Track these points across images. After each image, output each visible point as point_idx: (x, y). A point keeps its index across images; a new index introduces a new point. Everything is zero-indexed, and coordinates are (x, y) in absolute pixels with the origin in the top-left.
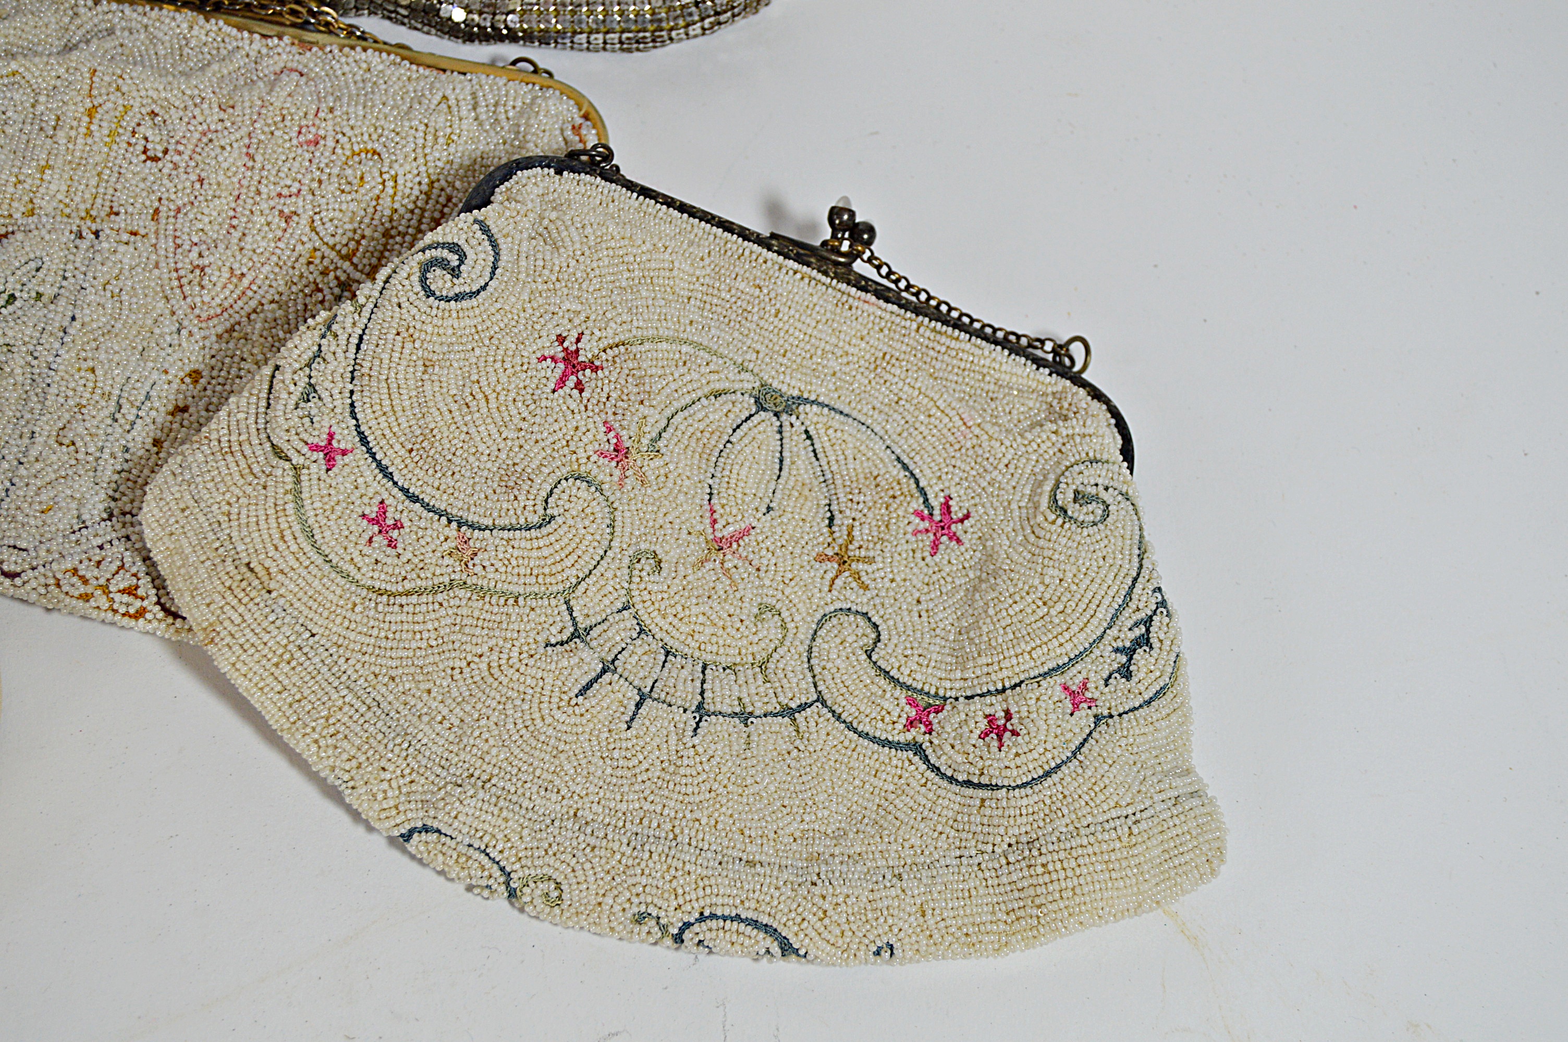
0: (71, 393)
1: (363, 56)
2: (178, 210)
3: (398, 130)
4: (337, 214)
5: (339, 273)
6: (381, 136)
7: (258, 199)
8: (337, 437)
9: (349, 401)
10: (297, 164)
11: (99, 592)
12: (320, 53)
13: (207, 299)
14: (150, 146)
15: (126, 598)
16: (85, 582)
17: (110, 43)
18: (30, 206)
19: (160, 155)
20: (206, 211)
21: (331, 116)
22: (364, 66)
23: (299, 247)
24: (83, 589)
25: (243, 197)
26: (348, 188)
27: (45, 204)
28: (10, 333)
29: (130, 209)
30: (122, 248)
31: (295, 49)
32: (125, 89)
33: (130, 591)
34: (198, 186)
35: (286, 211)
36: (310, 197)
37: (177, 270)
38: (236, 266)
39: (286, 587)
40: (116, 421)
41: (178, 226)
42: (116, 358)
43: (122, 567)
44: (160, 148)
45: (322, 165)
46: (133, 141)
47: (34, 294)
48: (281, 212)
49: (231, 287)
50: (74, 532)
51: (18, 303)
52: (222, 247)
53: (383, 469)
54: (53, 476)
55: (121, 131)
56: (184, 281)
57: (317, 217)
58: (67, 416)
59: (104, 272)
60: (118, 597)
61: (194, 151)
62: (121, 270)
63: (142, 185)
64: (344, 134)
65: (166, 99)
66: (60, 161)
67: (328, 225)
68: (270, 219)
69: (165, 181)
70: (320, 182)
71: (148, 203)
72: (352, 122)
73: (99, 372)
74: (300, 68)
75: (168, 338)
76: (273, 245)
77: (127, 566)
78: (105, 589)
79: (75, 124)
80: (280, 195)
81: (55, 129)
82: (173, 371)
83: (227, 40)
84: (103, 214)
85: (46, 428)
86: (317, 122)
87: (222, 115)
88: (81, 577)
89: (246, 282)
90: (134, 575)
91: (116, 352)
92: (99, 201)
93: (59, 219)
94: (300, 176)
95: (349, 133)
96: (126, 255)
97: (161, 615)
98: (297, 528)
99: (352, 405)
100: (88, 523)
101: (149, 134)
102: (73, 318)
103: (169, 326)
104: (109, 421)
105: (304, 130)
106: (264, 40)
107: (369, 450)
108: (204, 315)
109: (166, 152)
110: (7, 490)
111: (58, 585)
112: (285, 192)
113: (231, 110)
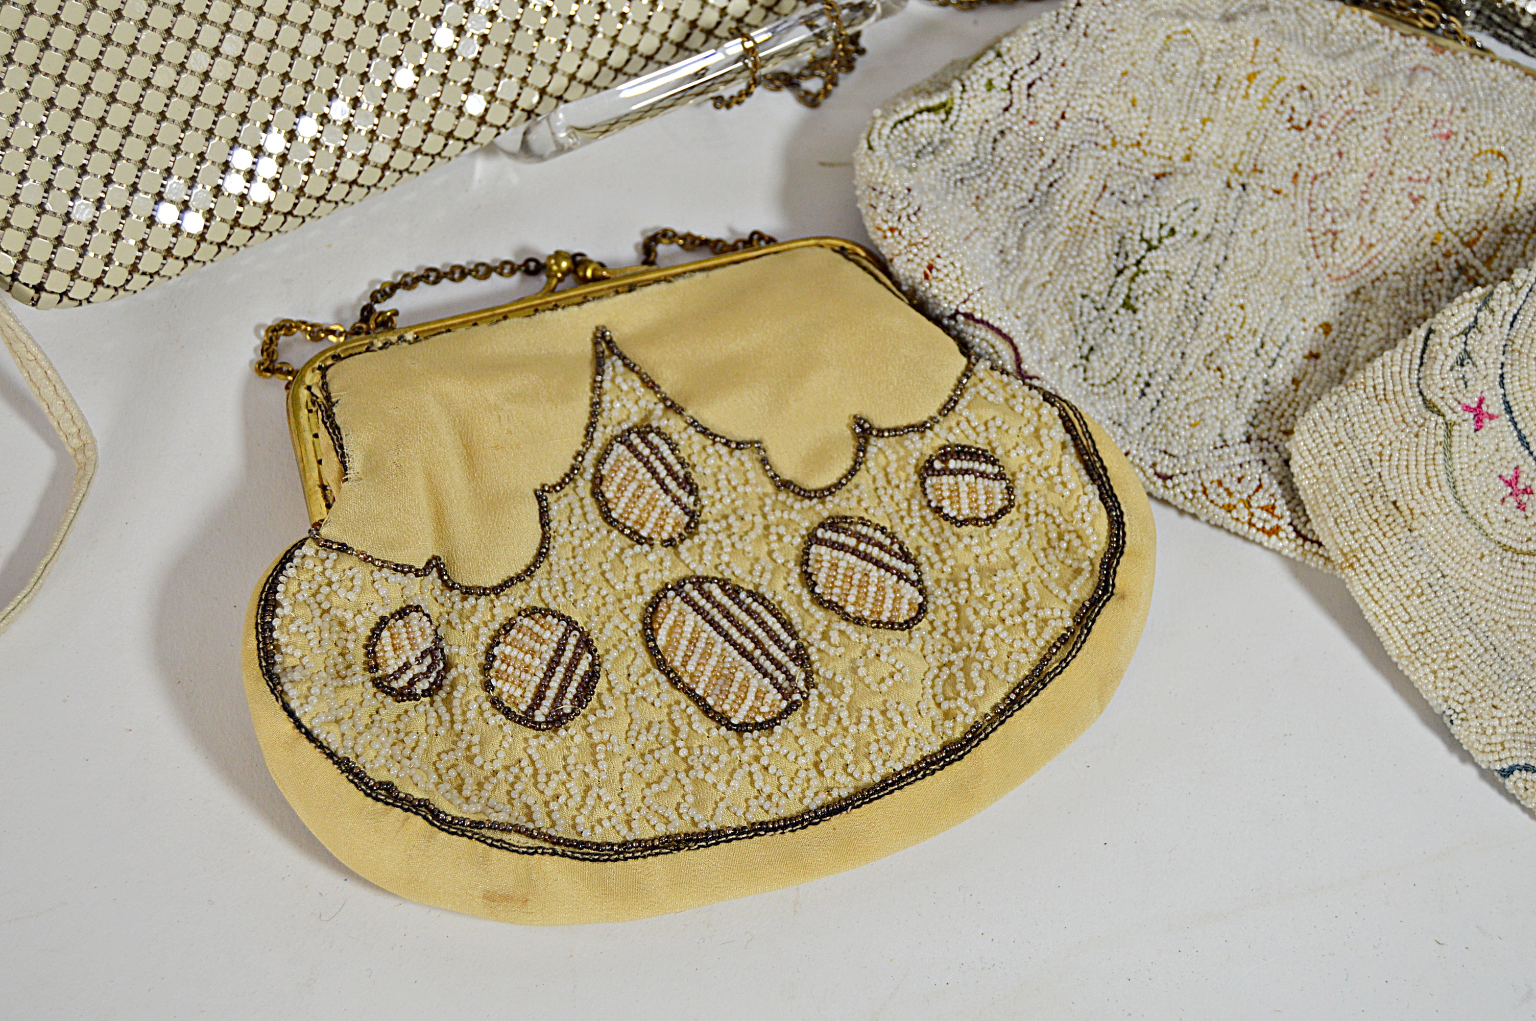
0: (1221, 324)
1: (1492, 66)
2: (1315, 178)
3: (1525, 137)
4: (1464, 205)
5: (1460, 257)
6: (1507, 140)
7: (1390, 178)
8: (1487, 402)
9: (1500, 372)
10: (1429, 154)
11: (1242, 505)
12: (1452, 58)
13: (1338, 261)
14: (1295, 116)
15: (1265, 515)
16: (1230, 494)
17: (1265, 18)
18: (1188, 152)
19: (1303, 125)
20: (1343, 182)
21: (1464, 115)
22: (1492, 75)
23: (1425, 229)
24: (1227, 500)
25: (1376, 175)
26: (1475, 182)
27: (1203, 152)
28: (1172, 262)
29: (1273, 170)
30: (1268, 203)
31: (1430, 51)
32: (1282, 61)
33: (1270, 509)
34: (1337, 158)
35: (1415, 194)
36: (1438, 185)
37: (1310, 230)
38: (1366, 236)
39: (1428, 528)
40: (1258, 355)
41: (1315, 191)
42: (1263, 300)
43: (1260, 486)
44: (1305, 119)
45: (1451, 158)
46: (1281, 109)
47: (1191, 231)
48: (1411, 194)
49: (1360, 253)
50: (1216, 448)
51: (1178, 236)
52: (1354, 217)
53: (1522, 438)
54: (1201, 395)
55: (1271, 98)
56: (1318, 242)
57: (1443, 205)
58: (1217, 344)
59: (1252, 221)
60: (1258, 512)
61: (1336, 127)
62: (1268, 221)
63: (1286, 150)
64: (1474, 133)
65: (1317, 77)
66: (1220, 117)
67: (1454, 213)
68: (1400, 198)
69: (1308, 149)
70: (1448, 173)
71: (1289, 166)
72: (1483, 124)
73: (1249, 309)
74: (1433, 67)
75: (1305, 290)
76: (1401, 222)
77: (1265, 486)
78: (1248, 505)
79: (1235, 85)
80: (1410, 179)
81: (1215, 86)
82: (1310, 319)
83: (1368, 32)
84: (1248, 170)
85: (1196, 353)
86: (1453, 118)
87: (1367, 99)
88: (1227, 490)
89: (1374, 251)
90: (1272, 495)
91: (1262, 295)
92: (1245, 158)
93: (1212, 167)
94: (1430, 165)
95: (1479, 133)
96: (1274, 210)
97: (1293, 535)
98: (1443, 477)
99: (1502, 376)
100: (1230, 443)
101: (1297, 105)
102: (1226, 258)
103: (1304, 280)
104: (1253, 355)
105: (1439, 124)
106: (1403, 39)
107: (1512, 419)
108: (1335, 275)
109: (1309, 123)
110: (1158, 401)
111: (1204, 492)
112: (1416, 177)
113: (1374, 96)
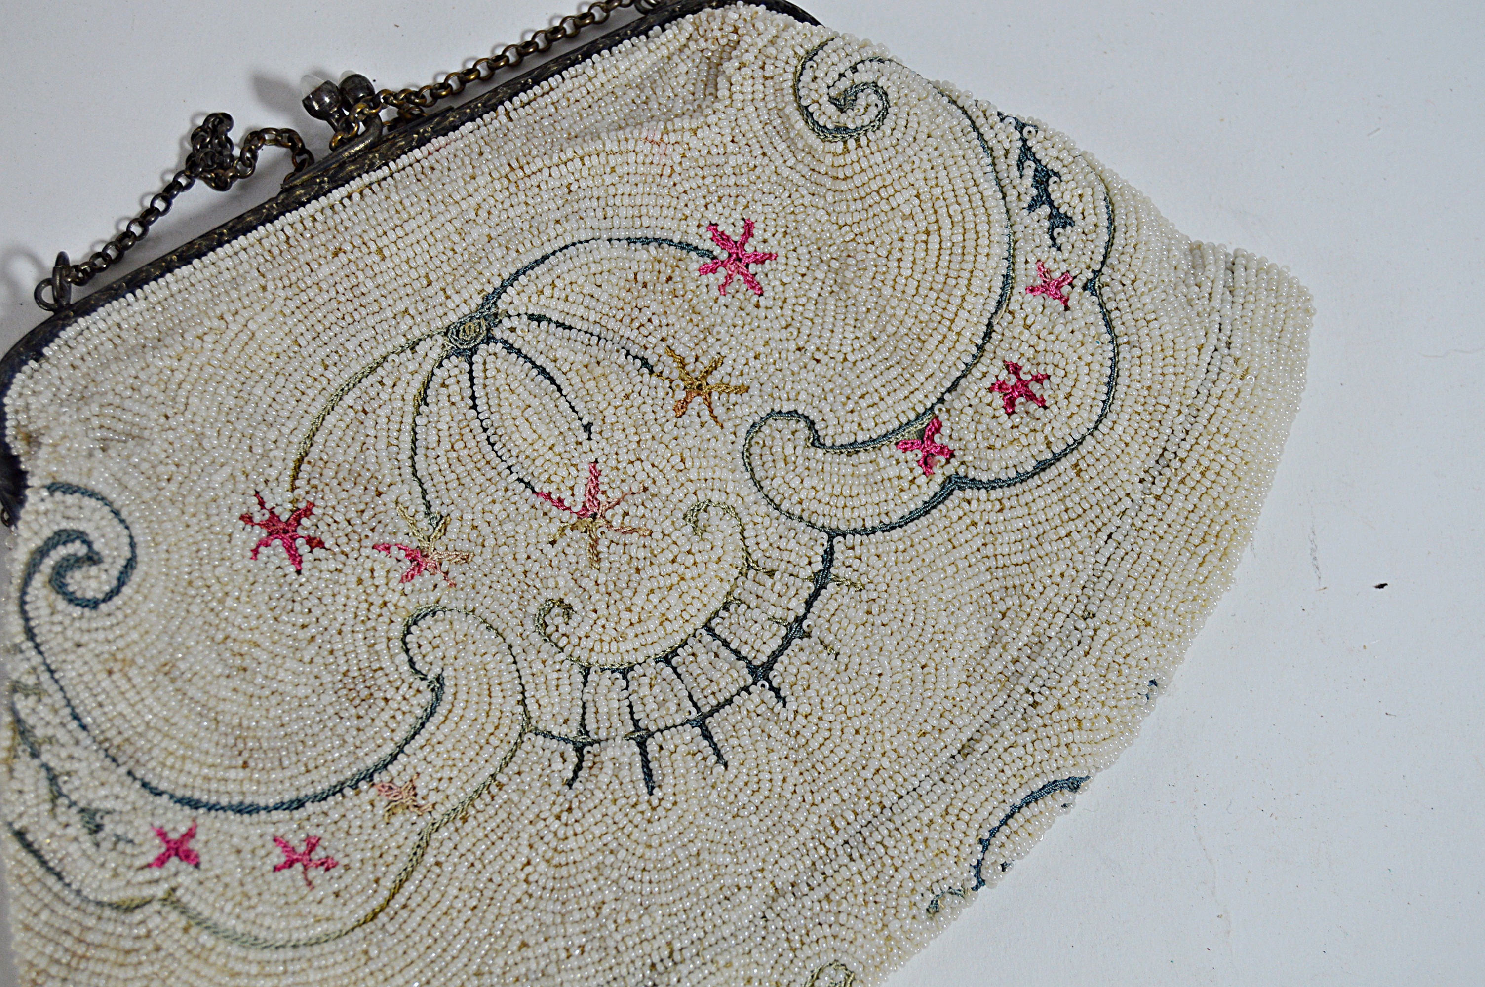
8: (167, 828)
9: (137, 785)
53: (241, 809)
98: (234, 949)
99: (145, 785)
107: (211, 808)
